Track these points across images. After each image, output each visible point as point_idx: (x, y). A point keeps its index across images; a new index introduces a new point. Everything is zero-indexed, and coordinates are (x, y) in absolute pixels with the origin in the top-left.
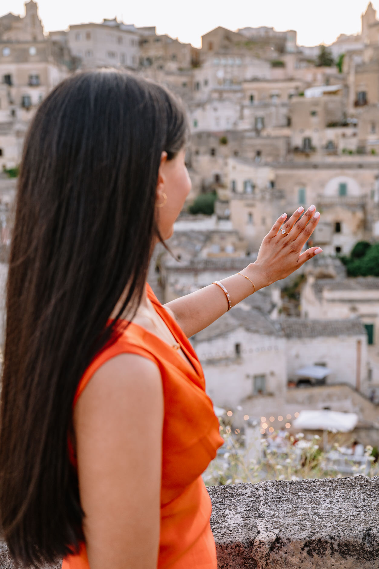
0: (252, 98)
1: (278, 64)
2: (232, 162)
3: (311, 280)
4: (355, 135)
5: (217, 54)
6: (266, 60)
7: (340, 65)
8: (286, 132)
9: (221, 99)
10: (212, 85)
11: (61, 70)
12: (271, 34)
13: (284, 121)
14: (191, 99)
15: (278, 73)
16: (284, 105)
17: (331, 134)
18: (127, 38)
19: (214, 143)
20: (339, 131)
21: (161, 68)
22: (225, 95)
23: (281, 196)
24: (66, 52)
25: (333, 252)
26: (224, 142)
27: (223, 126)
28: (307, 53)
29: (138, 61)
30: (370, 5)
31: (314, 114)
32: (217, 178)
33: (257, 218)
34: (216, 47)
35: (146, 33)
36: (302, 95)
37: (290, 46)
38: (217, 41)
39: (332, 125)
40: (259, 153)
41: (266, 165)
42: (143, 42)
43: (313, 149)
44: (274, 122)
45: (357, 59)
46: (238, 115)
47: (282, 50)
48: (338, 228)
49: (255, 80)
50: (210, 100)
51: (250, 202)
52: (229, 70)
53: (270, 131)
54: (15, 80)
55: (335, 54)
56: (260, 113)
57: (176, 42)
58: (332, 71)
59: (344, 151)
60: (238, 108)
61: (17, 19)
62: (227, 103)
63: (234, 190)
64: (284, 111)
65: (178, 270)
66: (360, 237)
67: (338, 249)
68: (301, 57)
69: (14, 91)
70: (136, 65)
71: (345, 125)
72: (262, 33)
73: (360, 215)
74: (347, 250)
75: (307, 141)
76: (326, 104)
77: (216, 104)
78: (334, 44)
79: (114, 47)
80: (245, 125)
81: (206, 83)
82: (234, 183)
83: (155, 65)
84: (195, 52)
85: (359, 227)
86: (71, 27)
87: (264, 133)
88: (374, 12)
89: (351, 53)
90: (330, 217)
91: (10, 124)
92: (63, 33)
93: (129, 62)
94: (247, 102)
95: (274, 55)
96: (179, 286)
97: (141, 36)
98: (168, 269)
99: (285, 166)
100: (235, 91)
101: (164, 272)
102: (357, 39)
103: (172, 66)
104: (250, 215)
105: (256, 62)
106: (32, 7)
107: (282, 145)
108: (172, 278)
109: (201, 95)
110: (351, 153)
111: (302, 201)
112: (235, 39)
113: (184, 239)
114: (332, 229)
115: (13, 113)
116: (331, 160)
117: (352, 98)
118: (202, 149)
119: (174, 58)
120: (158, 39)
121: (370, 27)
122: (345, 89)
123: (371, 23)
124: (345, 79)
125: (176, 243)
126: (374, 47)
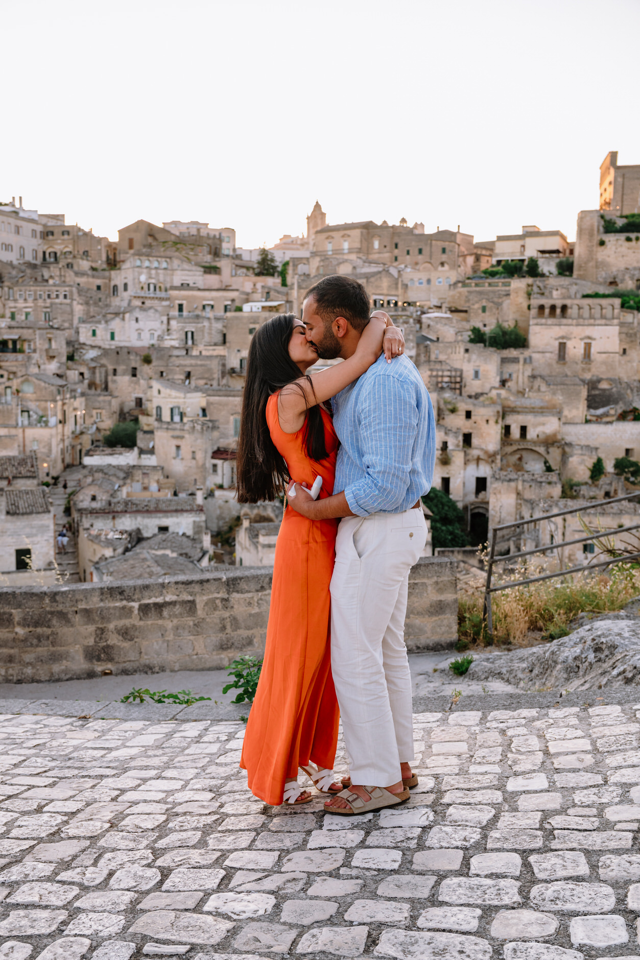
0: (181, 308)
1: (212, 270)
2: (156, 385)
3: (246, 523)
5: (139, 254)
6: (197, 264)
7: (283, 275)
8: (220, 351)
9: (143, 307)
10: (131, 291)
12: (203, 233)
13: (219, 338)
14: (107, 306)
15: (212, 280)
16: (217, 319)
18: (27, 227)
19: (135, 361)
21: (69, 266)
22: (148, 303)
23: (213, 426)
26: (147, 360)
27: (146, 341)
28: (246, 257)
29: (40, 255)
30: (317, 206)
32: (139, 402)
33: (185, 451)
34: (137, 246)
35: (51, 223)
36: (239, 309)
37: (226, 248)
38: (138, 238)
40: (188, 375)
41: (197, 389)
42: (47, 234)
44: (207, 338)
45: (302, 268)
46: (165, 327)
47: (216, 253)
49: (184, 286)
50: (130, 309)
51: (177, 433)
52: (153, 272)
53: (201, 348)
55: (279, 259)
56: (190, 328)
57: (88, 235)
58: (273, 282)
60: (165, 319)
62: (151, 313)
63: (159, 419)
64: (219, 326)
65: (93, 512)
68: (238, 262)
70: (39, 261)
72: (194, 232)
77: (137, 313)
78: (277, 247)
79: (12, 239)
80: (173, 341)
81: (126, 288)
82: (159, 409)
83: (62, 263)
84: (112, 248)
87: (195, 352)
88: (323, 215)
89: (296, 261)
93: (29, 257)
94: (176, 313)
95: (208, 259)
96: (94, 532)
97: (45, 226)
98: (80, 511)
99: (217, 393)
100: (161, 299)
101: (75, 515)
102: (303, 244)
103: (85, 265)
104: (178, 447)
105: (186, 266)
107: (215, 366)
108: (86, 523)
109: (120, 302)
112: (160, 238)
113: (99, 475)
118: (120, 369)
119: (86, 253)
120: (66, 232)
121: (317, 232)
122: (288, 305)
123: (319, 228)
124: (287, 294)
125: (89, 480)
126: (320, 256)
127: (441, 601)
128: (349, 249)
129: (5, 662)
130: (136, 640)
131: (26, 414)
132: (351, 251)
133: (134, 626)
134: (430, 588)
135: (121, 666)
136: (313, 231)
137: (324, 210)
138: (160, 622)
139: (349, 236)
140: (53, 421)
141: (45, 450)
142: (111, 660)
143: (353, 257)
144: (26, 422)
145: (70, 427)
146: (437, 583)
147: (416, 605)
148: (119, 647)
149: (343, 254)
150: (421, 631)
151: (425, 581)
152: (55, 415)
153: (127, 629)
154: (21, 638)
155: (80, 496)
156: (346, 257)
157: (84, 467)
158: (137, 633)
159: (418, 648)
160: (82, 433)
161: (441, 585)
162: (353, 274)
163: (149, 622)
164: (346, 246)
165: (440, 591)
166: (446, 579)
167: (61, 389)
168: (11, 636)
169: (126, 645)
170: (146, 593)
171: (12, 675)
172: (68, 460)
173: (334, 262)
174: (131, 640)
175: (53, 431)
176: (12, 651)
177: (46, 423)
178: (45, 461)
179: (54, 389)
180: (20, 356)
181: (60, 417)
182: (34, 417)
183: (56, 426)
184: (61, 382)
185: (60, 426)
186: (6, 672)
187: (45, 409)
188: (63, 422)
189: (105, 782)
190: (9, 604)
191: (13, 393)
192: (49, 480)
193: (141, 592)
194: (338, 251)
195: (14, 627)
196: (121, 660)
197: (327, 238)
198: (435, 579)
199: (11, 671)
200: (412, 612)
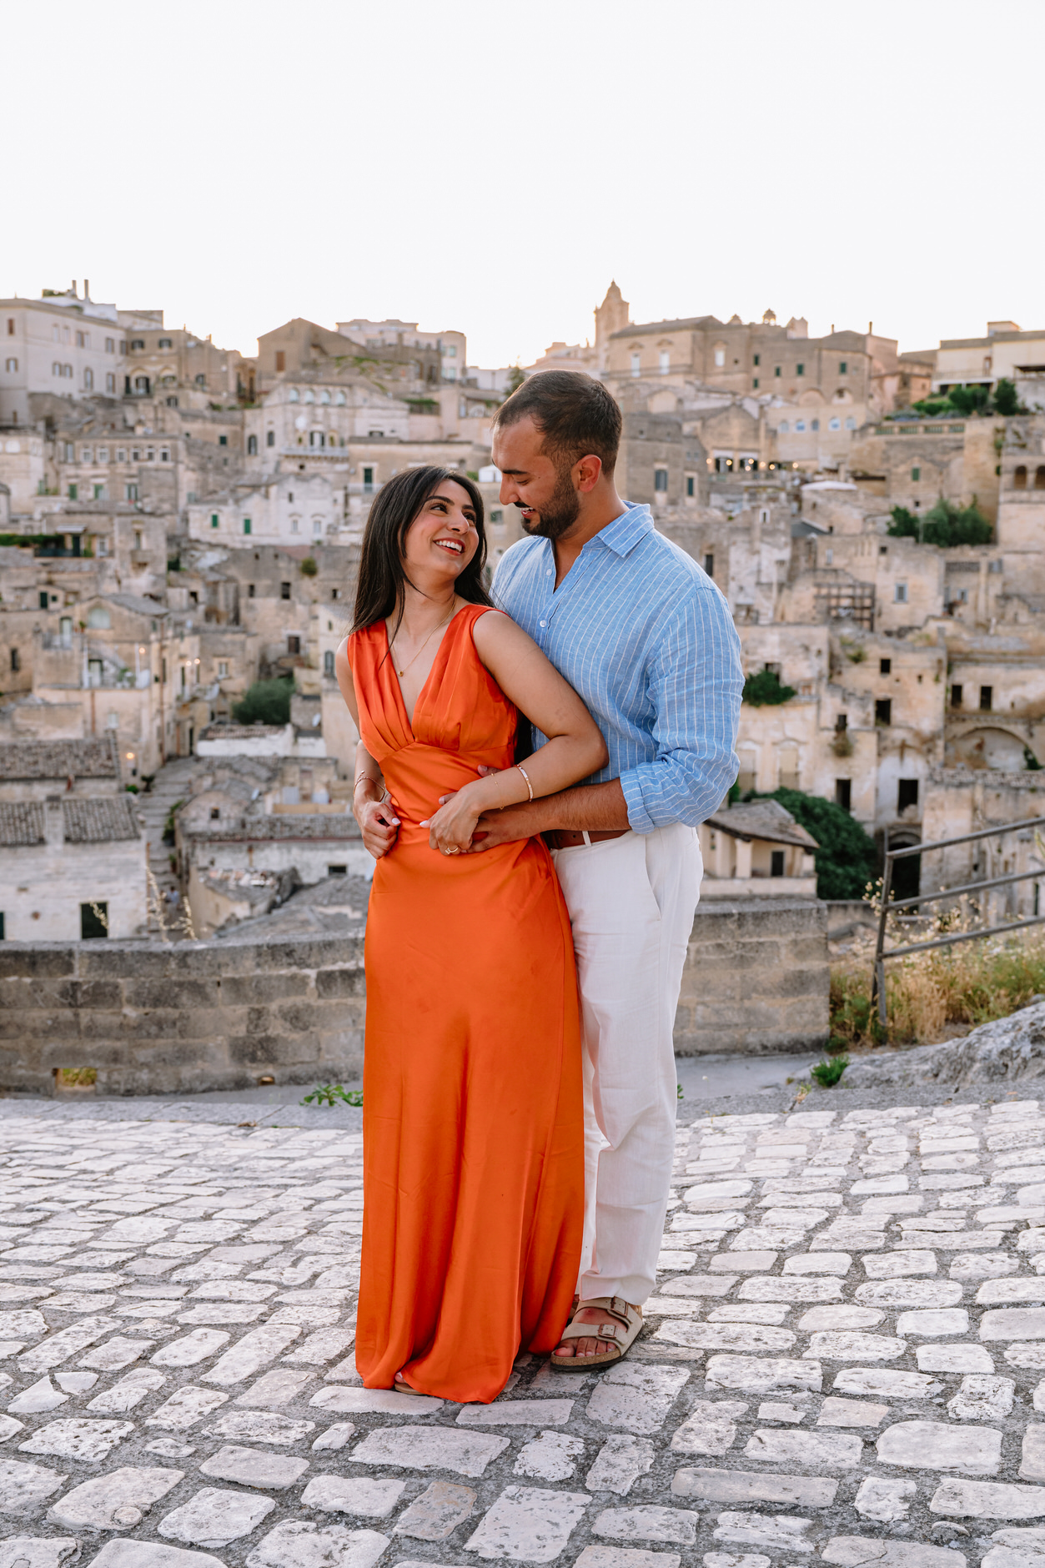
0: (368, 475)
1: (423, 406)
2: (324, 613)
5: (294, 380)
6: (398, 397)
9: (301, 475)
10: (280, 446)
12: (409, 340)
14: (239, 472)
15: (425, 424)
18: (98, 334)
19: (287, 571)
21: (172, 401)
22: (311, 467)
26: (309, 570)
27: (307, 535)
28: (485, 383)
29: (121, 384)
30: (614, 290)
31: (494, 517)
32: (295, 644)
34: (291, 365)
35: (140, 326)
37: (449, 367)
38: (294, 350)
42: (133, 345)
46: (340, 509)
47: (432, 376)
49: (375, 437)
50: (278, 478)
52: (320, 411)
57: (204, 346)
60: (340, 495)
62: (316, 484)
65: (213, 839)
68: (470, 392)
70: (118, 394)
72: (391, 338)
77: (291, 486)
79: (69, 353)
80: (354, 535)
81: (271, 440)
83: (159, 397)
84: (246, 369)
88: (624, 306)
93: (100, 387)
94: (358, 484)
95: (417, 387)
96: (216, 874)
97: (129, 331)
98: (191, 837)
100: (333, 460)
101: (183, 844)
102: (589, 356)
103: (198, 399)
105: (377, 400)
108: (202, 857)
109: (261, 464)
112: (334, 349)
113: (224, 774)
118: (262, 584)
119: (201, 379)
120: (166, 341)
121: (613, 337)
123: (616, 330)
125: (207, 782)
126: (619, 379)
127: (802, 972)
128: (671, 367)
129: (107, 1062)
130: (312, 1029)
131: (96, 666)
132: (674, 369)
133: (309, 1006)
134: (783, 951)
135: (288, 1071)
136: (604, 335)
137: (624, 297)
138: (350, 1001)
139: (670, 343)
140: (143, 677)
141: (130, 730)
142: (272, 1060)
143: (678, 381)
144: (97, 680)
145: (173, 688)
146: (795, 943)
147: (762, 977)
148: (285, 1040)
149: (660, 376)
150: (770, 1019)
151: (776, 938)
152: (148, 667)
153: (298, 1011)
154: (133, 1023)
155: (192, 812)
156: (664, 381)
157: (199, 759)
158: (313, 1019)
159: (765, 1047)
160: (194, 699)
161: (802, 946)
162: (677, 412)
163: (334, 1001)
164: (665, 361)
165: (801, 955)
166: (810, 935)
167: (157, 622)
168: (117, 1020)
169: (297, 1036)
170: (328, 955)
171: (118, 1083)
172: (170, 747)
173: (644, 391)
174: (305, 1028)
175: (145, 696)
176: (118, 1045)
177: (132, 681)
178: (129, 748)
179: (145, 621)
180: (86, 563)
181: (156, 670)
182: (111, 670)
183: (149, 687)
184: (157, 609)
185: (156, 687)
186: (109, 1077)
187: (130, 657)
188: (160, 679)
189: (290, 1190)
190: (114, 969)
191: (73, 629)
192: (136, 782)
193: (320, 952)
194: (650, 371)
195: (121, 1006)
196: (289, 1060)
197: (631, 347)
198: (792, 936)
199: (116, 1076)
200: (755, 990)
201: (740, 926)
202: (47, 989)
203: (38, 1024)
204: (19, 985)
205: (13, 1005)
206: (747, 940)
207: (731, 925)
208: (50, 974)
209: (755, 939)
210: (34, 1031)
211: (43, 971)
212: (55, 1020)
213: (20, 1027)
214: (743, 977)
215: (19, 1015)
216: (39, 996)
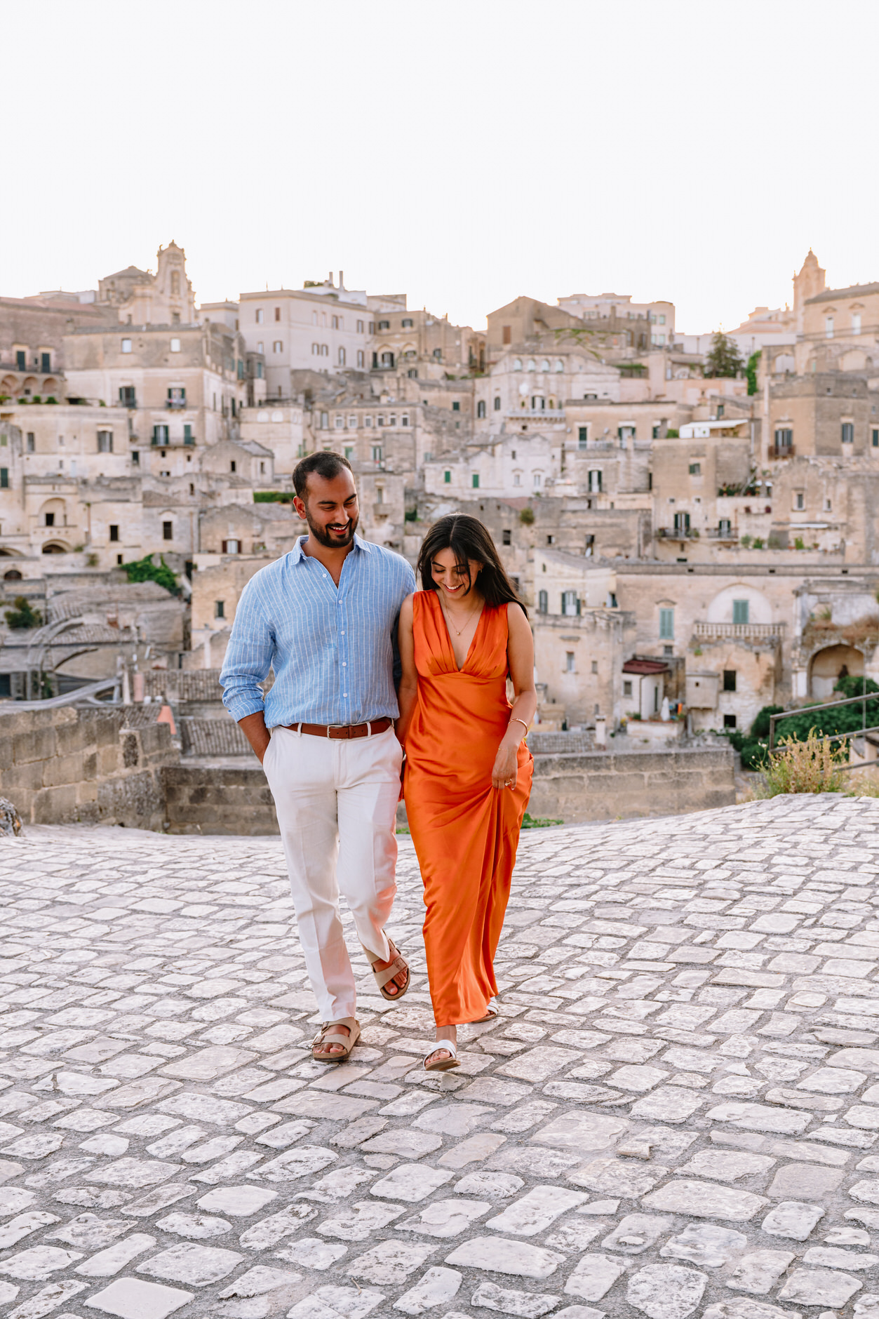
0: (583, 433)
1: (634, 371)
2: (540, 557)
4: (768, 510)
5: (518, 351)
6: (610, 364)
7: (751, 374)
8: (643, 501)
9: (524, 435)
10: (506, 410)
11: (224, 378)
12: (621, 312)
13: (642, 481)
14: (470, 434)
15: (635, 387)
16: (639, 450)
17: (727, 507)
18: (350, 317)
19: (508, 520)
20: (741, 502)
21: (412, 373)
22: (532, 427)
23: (626, 621)
24: (235, 345)
25: (720, 727)
26: (527, 519)
27: (527, 488)
28: (690, 348)
29: (369, 359)
30: (811, 258)
31: (693, 469)
33: (582, 662)
34: (516, 338)
35: (386, 308)
36: (674, 434)
37: (658, 334)
38: (519, 325)
39: (728, 491)
40: (591, 541)
41: (604, 563)
42: (380, 326)
43: (693, 534)
44: (622, 481)
45: (782, 363)
46: (557, 464)
47: (642, 343)
48: (729, 682)
49: (590, 399)
50: (504, 437)
51: (570, 632)
52: (541, 378)
53: (614, 498)
54: (139, 397)
55: (744, 348)
56: (596, 465)
57: (441, 325)
58: (733, 387)
59: (746, 541)
60: (557, 452)
61: (145, 278)
62: (536, 442)
63: (543, 611)
64: (642, 461)
66: (768, 700)
67: (730, 720)
68: (676, 357)
69: (137, 417)
70: (366, 369)
71: (752, 492)
72: (606, 311)
73: (769, 659)
74: (745, 724)
75: (683, 520)
76: (716, 451)
77: (514, 445)
78: (744, 329)
79: (326, 335)
80: (569, 487)
81: (497, 404)
82: (544, 594)
83: (402, 370)
84: (477, 342)
85: (766, 680)
86: (245, 297)
87: (602, 505)
88: (820, 273)
89: (773, 352)
90: (714, 663)
91: (136, 480)
92: (230, 307)
93: (352, 363)
94: (574, 441)
95: (628, 353)
97: (376, 313)
99: (634, 569)
100: (552, 421)
102: (788, 321)
103: (435, 371)
104: (570, 654)
105: (592, 366)
106: (172, 256)
107: (633, 526)
109: (488, 427)
110: (759, 545)
111: (666, 630)
112: (554, 323)
114: (719, 683)
115: (136, 455)
116: (723, 557)
117: (767, 441)
119: (437, 353)
120: (407, 322)
121: (808, 302)
122: (753, 425)
123: (813, 295)
124: (752, 407)
126: (813, 340)
127: (717, 792)
128: (863, 327)
132: (865, 331)
134: (705, 778)
136: (802, 300)
137: (821, 265)
139: (862, 306)
143: (869, 340)
146: (712, 773)
147: (691, 795)
149: (852, 336)
151: (700, 770)
156: (856, 341)
161: (717, 775)
162: (866, 369)
164: (857, 322)
165: (716, 781)
166: (721, 768)
173: (835, 351)
194: (842, 333)
197: (825, 311)
198: (710, 769)
200: (687, 803)
201: (677, 762)
202: (254, 793)
203: (248, 815)
204: (237, 791)
205: (234, 803)
206: (681, 770)
207: (671, 761)
208: (256, 784)
209: (686, 770)
210: (246, 819)
211: (251, 782)
212: (258, 812)
213: (237, 816)
214: (679, 795)
215: (237, 809)
216: (248, 798)
